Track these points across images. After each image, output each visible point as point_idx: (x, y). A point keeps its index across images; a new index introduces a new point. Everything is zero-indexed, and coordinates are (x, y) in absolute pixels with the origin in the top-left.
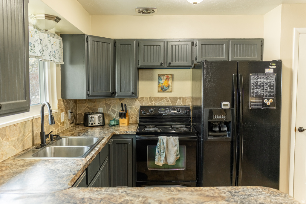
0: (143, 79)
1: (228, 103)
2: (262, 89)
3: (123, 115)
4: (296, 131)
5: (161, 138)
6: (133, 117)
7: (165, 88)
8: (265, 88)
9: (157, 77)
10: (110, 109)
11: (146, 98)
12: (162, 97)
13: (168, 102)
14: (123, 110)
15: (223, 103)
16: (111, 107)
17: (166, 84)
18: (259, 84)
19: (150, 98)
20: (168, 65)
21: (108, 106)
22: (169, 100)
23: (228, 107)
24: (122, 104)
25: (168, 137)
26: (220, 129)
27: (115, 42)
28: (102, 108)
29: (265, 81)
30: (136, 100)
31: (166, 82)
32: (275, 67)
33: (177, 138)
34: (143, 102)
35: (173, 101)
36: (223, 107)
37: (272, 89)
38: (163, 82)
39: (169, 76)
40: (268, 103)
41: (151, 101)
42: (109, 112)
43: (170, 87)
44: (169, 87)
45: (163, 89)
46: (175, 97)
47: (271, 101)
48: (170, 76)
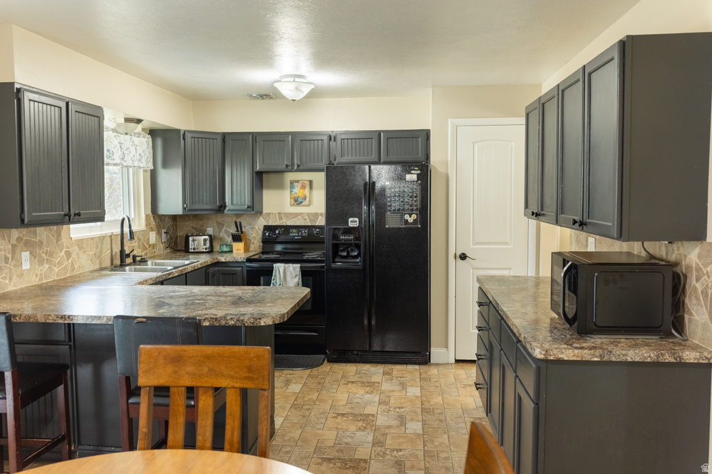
0: (269, 188)
1: (357, 219)
2: (402, 202)
3: (237, 238)
4: (455, 258)
5: (276, 265)
6: (256, 241)
7: (299, 200)
8: (406, 200)
9: (288, 184)
10: (223, 230)
11: (273, 214)
12: (296, 213)
13: (305, 219)
14: (238, 231)
15: (351, 219)
16: (225, 228)
17: (301, 195)
18: (397, 195)
19: (279, 213)
20: (296, 167)
21: (220, 225)
22: (306, 217)
23: (356, 225)
24: (236, 222)
25: (287, 265)
26: (348, 253)
27: (225, 137)
28: (211, 229)
29: (406, 190)
30: (259, 218)
31: (302, 191)
32: (419, 172)
33: (298, 266)
34: (269, 220)
35: (313, 218)
36: (351, 225)
37: (416, 201)
38: (297, 191)
39: (305, 182)
40: (411, 220)
41: (281, 218)
42: (221, 234)
43: (308, 199)
44: (305, 199)
45: (297, 202)
46: (315, 213)
47: (414, 216)
48: (308, 183)
